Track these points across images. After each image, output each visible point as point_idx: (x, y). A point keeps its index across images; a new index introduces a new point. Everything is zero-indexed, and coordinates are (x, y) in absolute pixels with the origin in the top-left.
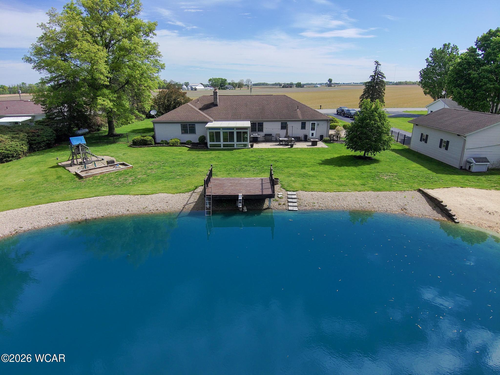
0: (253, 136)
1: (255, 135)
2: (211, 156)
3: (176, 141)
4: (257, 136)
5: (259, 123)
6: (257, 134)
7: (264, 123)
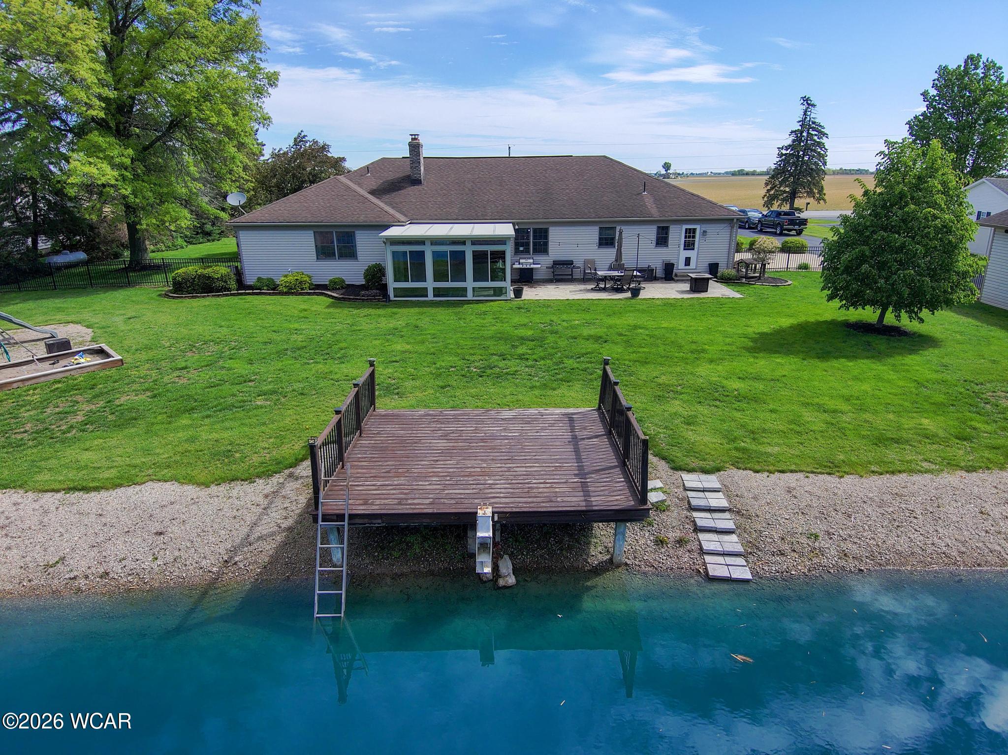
0: (521, 266)
1: (526, 262)
2: (393, 324)
3: (297, 280)
4: (532, 266)
5: (535, 230)
6: (532, 261)
7: (551, 228)
